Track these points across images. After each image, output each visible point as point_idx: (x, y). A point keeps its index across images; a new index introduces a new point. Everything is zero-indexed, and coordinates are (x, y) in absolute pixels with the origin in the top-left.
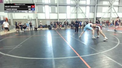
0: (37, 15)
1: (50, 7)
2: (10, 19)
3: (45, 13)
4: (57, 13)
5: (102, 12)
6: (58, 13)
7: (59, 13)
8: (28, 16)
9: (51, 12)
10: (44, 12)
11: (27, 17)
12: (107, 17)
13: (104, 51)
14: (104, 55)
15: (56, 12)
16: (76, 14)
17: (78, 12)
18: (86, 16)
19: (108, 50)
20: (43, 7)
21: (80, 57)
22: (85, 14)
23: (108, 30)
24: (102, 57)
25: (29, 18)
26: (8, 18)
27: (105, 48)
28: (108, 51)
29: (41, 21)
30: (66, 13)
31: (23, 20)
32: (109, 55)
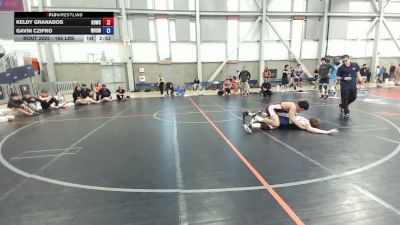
0: (130, 48)
1: (172, 24)
2: (44, 61)
3: (156, 42)
4: (196, 42)
5: (345, 39)
6: (199, 41)
7: (202, 41)
8: (103, 54)
9: (174, 39)
10: (153, 38)
11: (100, 57)
12: (364, 56)
13: (350, 170)
14: (350, 184)
15: (193, 39)
16: (257, 45)
17: (265, 38)
18: (290, 53)
19: (365, 168)
20: (151, 24)
21: (270, 188)
22: (288, 44)
23: (366, 100)
24: (343, 192)
25: (104, 58)
26: (39, 61)
27: (355, 159)
28: (365, 172)
29: (142, 70)
30: (226, 42)
31: (86, 66)
32: (368, 185)
